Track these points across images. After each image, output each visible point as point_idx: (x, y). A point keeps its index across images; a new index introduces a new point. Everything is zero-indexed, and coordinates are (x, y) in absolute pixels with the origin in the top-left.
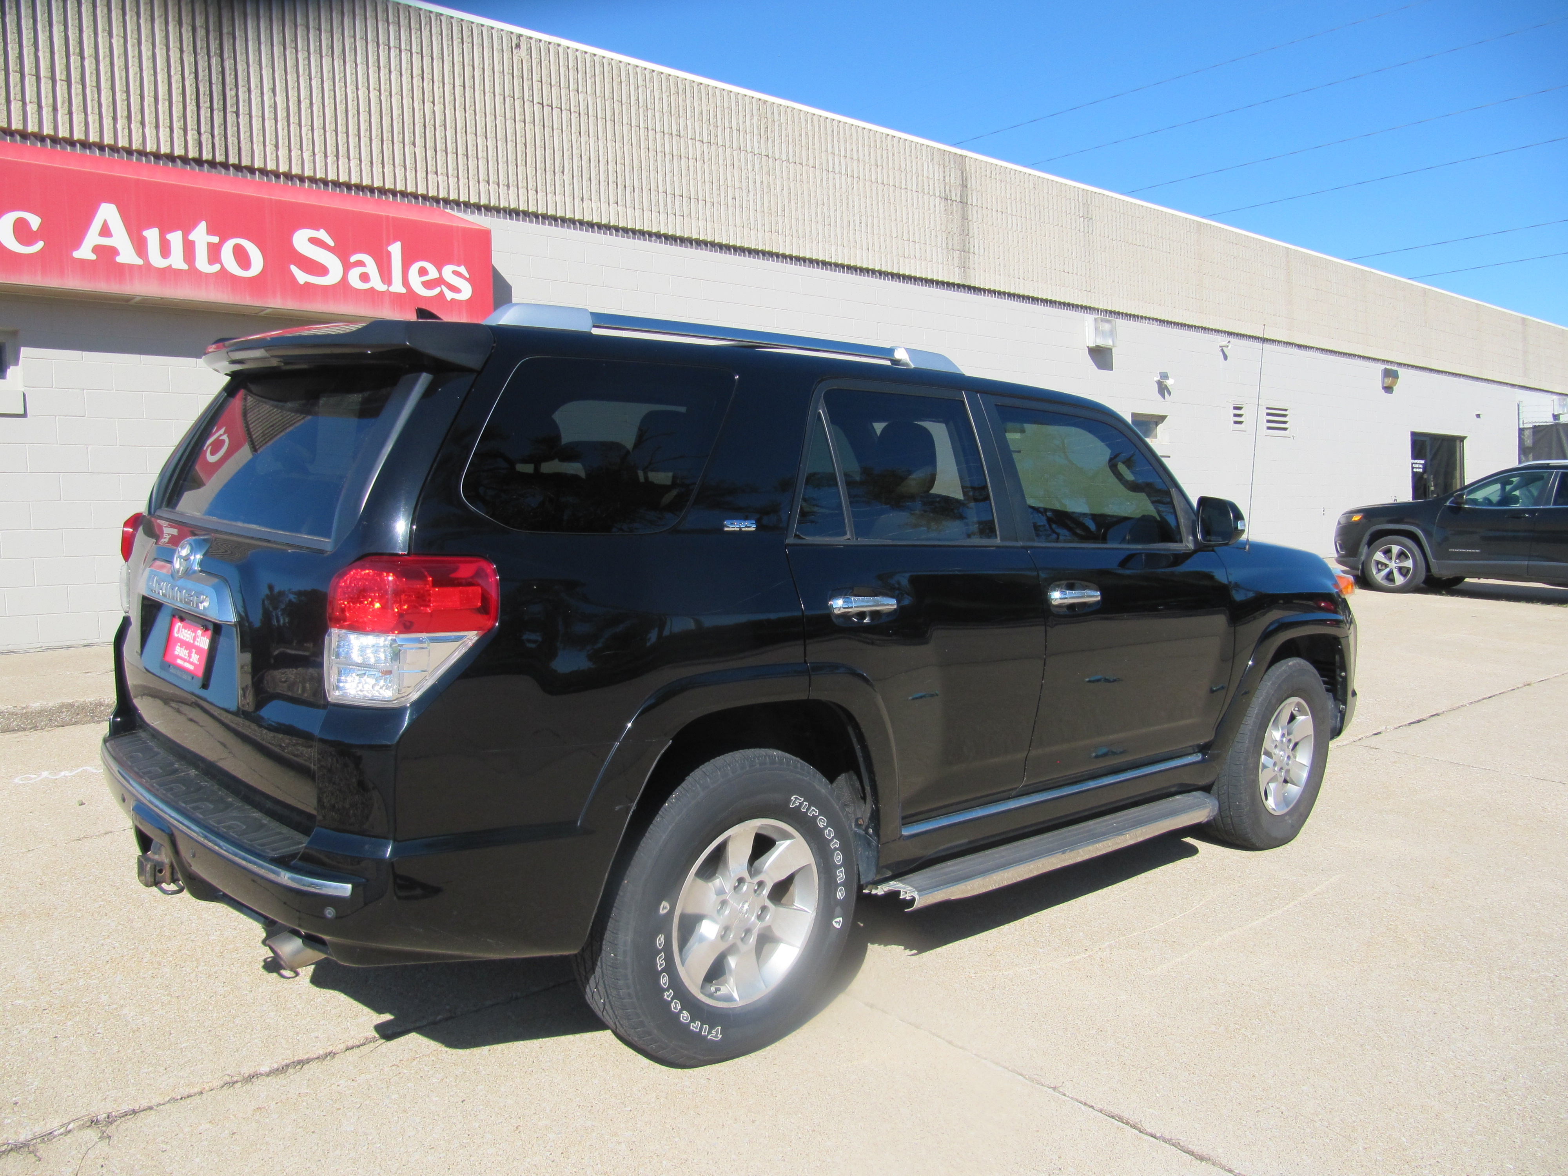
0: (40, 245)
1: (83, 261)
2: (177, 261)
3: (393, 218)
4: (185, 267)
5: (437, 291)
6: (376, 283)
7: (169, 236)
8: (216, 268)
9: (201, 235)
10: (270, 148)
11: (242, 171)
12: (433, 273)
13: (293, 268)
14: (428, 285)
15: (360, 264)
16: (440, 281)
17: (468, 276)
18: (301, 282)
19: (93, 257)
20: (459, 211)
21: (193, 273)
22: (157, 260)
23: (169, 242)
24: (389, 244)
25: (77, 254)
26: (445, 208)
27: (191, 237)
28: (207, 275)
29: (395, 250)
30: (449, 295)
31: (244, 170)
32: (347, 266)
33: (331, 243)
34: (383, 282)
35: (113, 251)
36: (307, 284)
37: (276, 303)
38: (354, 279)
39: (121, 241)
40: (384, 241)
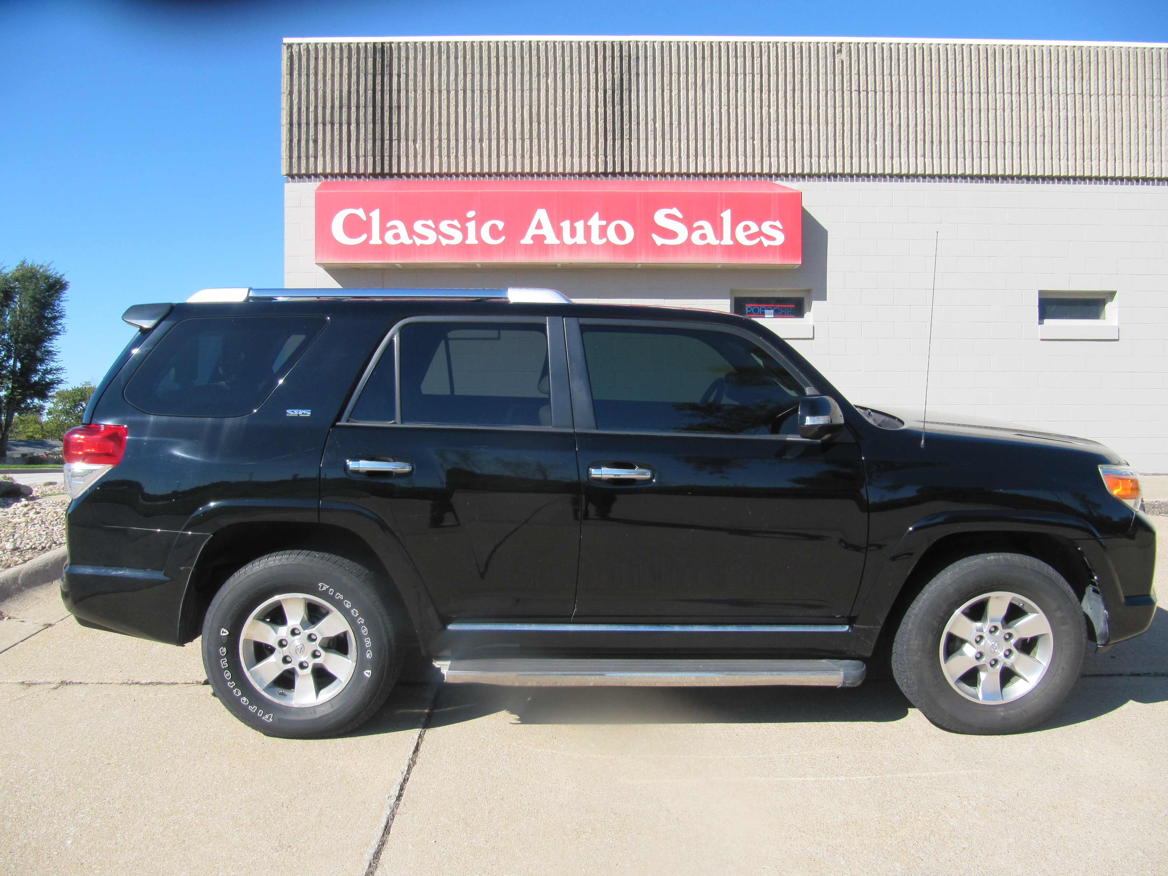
0: (503, 238)
1: (526, 246)
2: (580, 239)
3: (726, 193)
4: (585, 242)
5: (757, 240)
6: (712, 240)
7: (576, 225)
8: (604, 240)
9: (595, 222)
10: (651, 158)
11: (632, 176)
12: (754, 228)
13: (654, 236)
14: (750, 237)
15: (701, 227)
16: (760, 233)
17: (781, 228)
18: (659, 244)
19: (531, 242)
20: (787, 180)
21: (590, 246)
22: (568, 240)
23: (575, 227)
24: (721, 212)
25: (523, 242)
26: (776, 180)
27: (589, 224)
28: (598, 245)
29: (726, 215)
30: (766, 243)
31: (634, 175)
32: (691, 230)
33: (680, 216)
34: (717, 238)
35: (543, 237)
36: (663, 245)
37: (642, 259)
38: (696, 239)
39: (548, 231)
40: (718, 210)
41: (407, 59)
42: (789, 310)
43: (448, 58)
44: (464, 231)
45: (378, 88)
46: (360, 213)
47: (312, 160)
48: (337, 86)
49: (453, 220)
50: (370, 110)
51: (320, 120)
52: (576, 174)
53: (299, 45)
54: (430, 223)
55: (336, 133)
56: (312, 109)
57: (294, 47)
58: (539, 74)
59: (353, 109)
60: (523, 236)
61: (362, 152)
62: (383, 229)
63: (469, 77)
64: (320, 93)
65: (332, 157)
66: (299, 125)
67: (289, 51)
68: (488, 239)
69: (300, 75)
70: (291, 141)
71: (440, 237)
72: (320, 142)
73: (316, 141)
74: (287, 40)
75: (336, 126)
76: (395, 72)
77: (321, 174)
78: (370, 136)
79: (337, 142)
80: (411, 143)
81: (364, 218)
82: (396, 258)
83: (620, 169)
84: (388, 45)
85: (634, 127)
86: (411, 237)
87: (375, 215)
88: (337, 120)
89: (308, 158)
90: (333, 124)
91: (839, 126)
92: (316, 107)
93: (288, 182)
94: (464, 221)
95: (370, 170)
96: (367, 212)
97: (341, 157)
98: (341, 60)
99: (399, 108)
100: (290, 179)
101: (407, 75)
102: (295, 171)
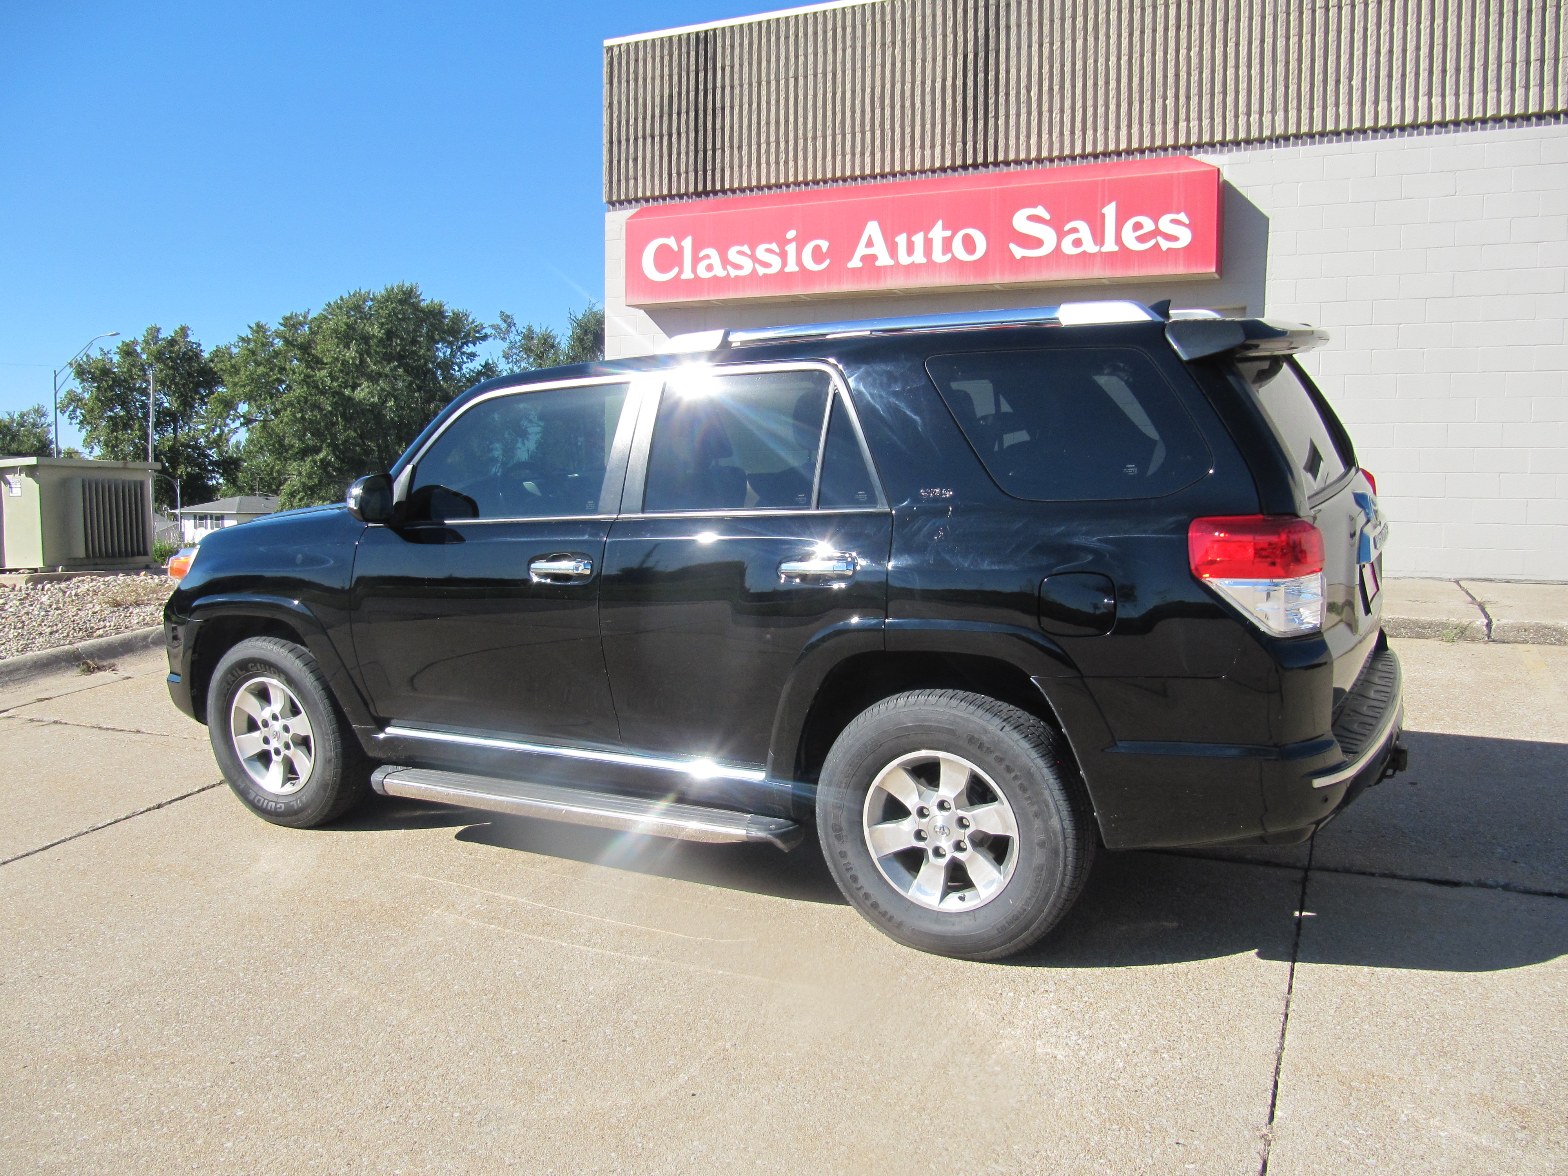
0: (828, 262)
1: (854, 270)
2: (919, 257)
3: (1109, 180)
4: (924, 261)
5: (1152, 242)
6: (1089, 246)
7: (914, 238)
8: (949, 256)
9: (938, 233)
10: (1023, 139)
12: (1148, 225)
13: (1013, 247)
15: (1075, 230)
16: (1157, 232)
17: (1187, 222)
18: (1018, 257)
19: (860, 265)
20: (1213, 152)
21: (931, 264)
22: (904, 259)
23: (913, 242)
24: (1103, 206)
25: (850, 265)
27: (930, 236)
28: (941, 264)
29: (1110, 211)
30: (1165, 245)
31: (1001, 165)
32: (1061, 235)
33: (1047, 216)
34: (1096, 243)
35: (874, 257)
36: (1023, 258)
37: (997, 279)
38: (1067, 247)
39: (880, 250)
40: (1099, 204)
41: (732, 47)
43: (778, 39)
44: (783, 255)
45: (701, 87)
46: (671, 242)
47: (632, 182)
48: (657, 92)
49: (771, 243)
50: (692, 115)
51: (640, 135)
52: (928, 170)
53: (620, 46)
54: (746, 249)
55: (657, 148)
56: (632, 122)
57: (615, 49)
58: (883, 45)
59: (675, 116)
60: (850, 258)
61: (683, 169)
62: (696, 261)
63: (801, 59)
64: (640, 101)
65: (653, 177)
66: (619, 142)
67: (610, 55)
68: (810, 264)
69: (619, 82)
70: (611, 162)
71: (757, 265)
72: (640, 160)
73: (635, 160)
74: (608, 43)
75: (657, 139)
76: (719, 65)
77: (641, 198)
78: (692, 148)
79: (657, 158)
80: (736, 152)
81: (676, 248)
82: (709, 294)
84: (712, 33)
85: (1002, 100)
86: (725, 268)
87: (687, 243)
88: (657, 132)
89: (627, 181)
90: (653, 137)
91: (1293, 64)
92: (636, 119)
93: (609, 211)
94: (783, 242)
95: (691, 189)
96: (679, 242)
97: (661, 176)
98: (662, 58)
99: (723, 108)
100: (611, 207)
101: (732, 67)
102: (614, 198)
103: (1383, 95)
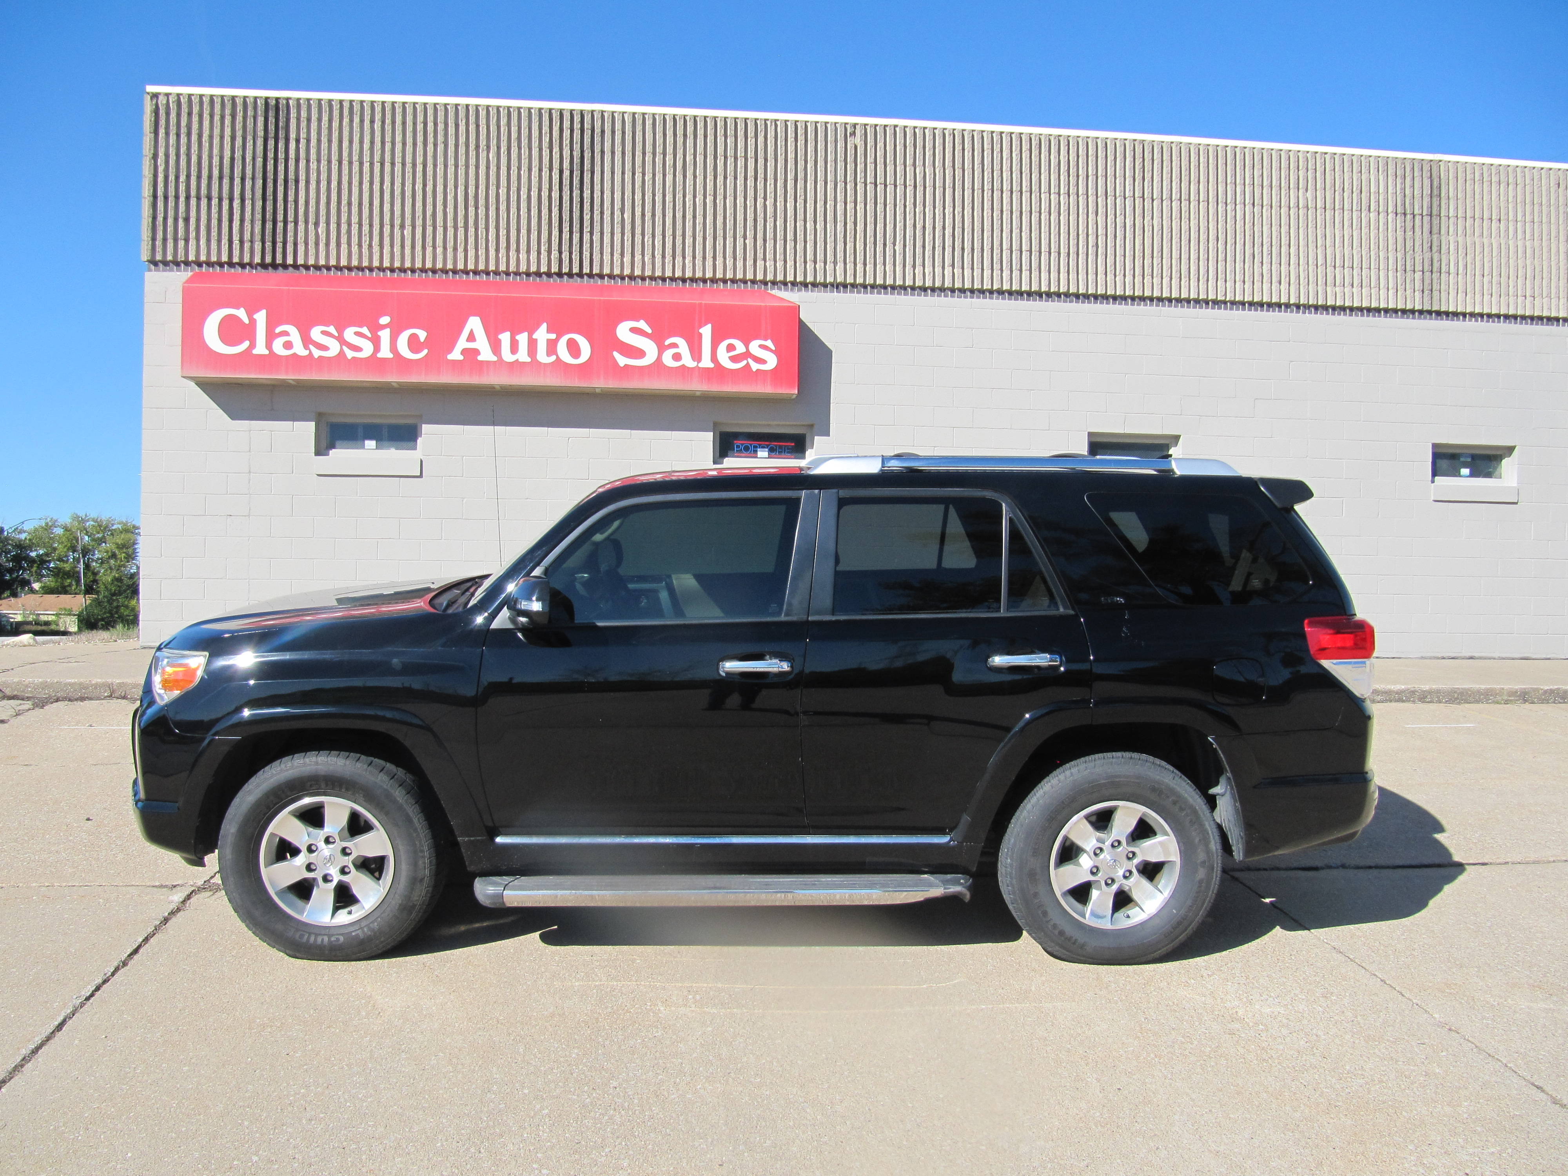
0: (425, 351)
1: (454, 362)
2: (523, 356)
3: (706, 304)
4: (529, 360)
5: (744, 363)
6: (688, 361)
7: (517, 337)
8: (553, 358)
9: (542, 335)
10: (617, 256)
11: (594, 278)
12: (740, 348)
13: (616, 354)
14: (734, 359)
15: (674, 345)
16: (747, 355)
17: (773, 348)
18: (622, 365)
19: (461, 358)
20: (786, 290)
21: (534, 364)
22: (508, 356)
23: (517, 341)
24: (701, 327)
25: (450, 357)
26: (772, 289)
27: (534, 336)
28: (545, 364)
29: (706, 331)
30: (755, 366)
31: (596, 277)
32: (662, 349)
33: (649, 331)
34: (694, 360)
35: (476, 352)
36: (626, 366)
37: (600, 383)
38: (667, 359)
39: (482, 344)
40: (697, 324)
41: (309, 120)
42: (788, 449)
43: (362, 121)
44: (376, 342)
45: (271, 155)
46: (241, 314)
47: (181, 244)
48: (216, 151)
49: (361, 326)
50: (259, 183)
51: (193, 193)
52: (523, 273)
53: (167, 95)
54: (332, 329)
55: (215, 210)
56: (182, 178)
57: (161, 98)
58: (477, 147)
59: (237, 181)
60: (450, 350)
61: (247, 236)
62: (271, 337)
63: (388, 146)
64: (194, 158)
65: (209, 241)
66: (166, 198)
67: (154, 102)
68: (405, 352)
69: (167, 134)
70: (154, 218)
71: (344, 348)
72: (193, 221)
73: (187, 220)
74: (151, 89)
75: (215, 202)
76: (293, 136)
77: (193, 262)
78: (258, 216)
79: (214, 222)
80: (311, 227)
81: (246, 320)
82: (287, 373)
83: (578, 269)
84: (285, 102)
85: (597, 217)
86: (306, 347)
87: (261, 317)
88: (215, 193)
89: (176, 240)
90: (210, 199)
91: (850, 226)
92: (188, 176)
93: (150, 270)
94: (376, 328)
95: (257, 259)
96: (250, 315)
97: (219, 241)
98: (223, 118)
99: (297, 181)
100: (153, 267)
101: (308, 141)
102: (159, 257)
103: (919, 261)
